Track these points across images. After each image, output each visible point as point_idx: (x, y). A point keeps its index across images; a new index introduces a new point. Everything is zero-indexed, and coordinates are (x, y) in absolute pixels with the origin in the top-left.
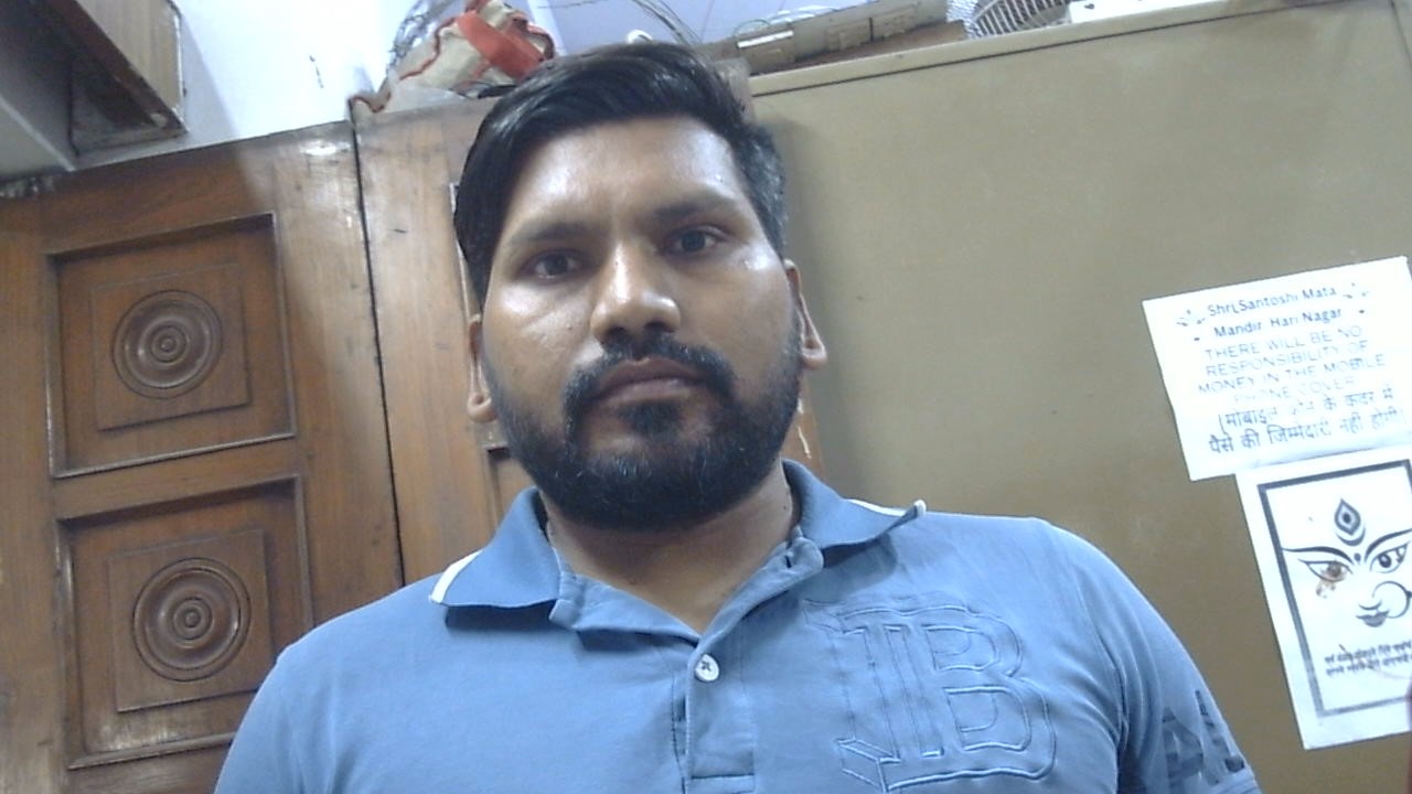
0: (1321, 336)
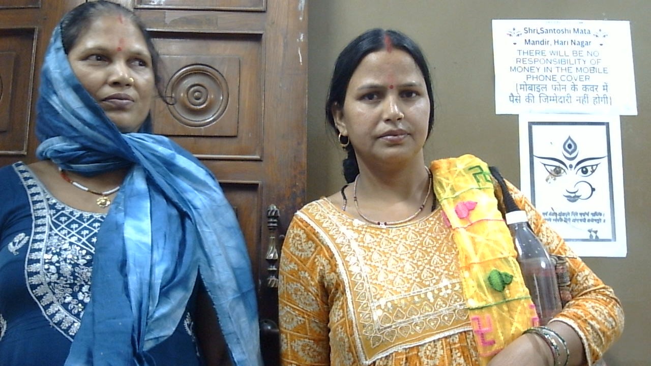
0: (578, 53)
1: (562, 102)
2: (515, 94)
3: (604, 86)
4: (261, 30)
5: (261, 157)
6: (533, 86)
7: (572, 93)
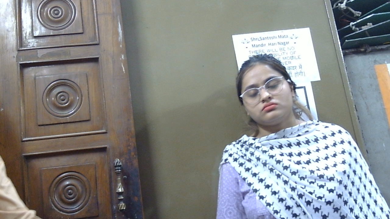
0: (283, 49)
3: (299, 66)
4: (97, 55)
5: (106, 131)
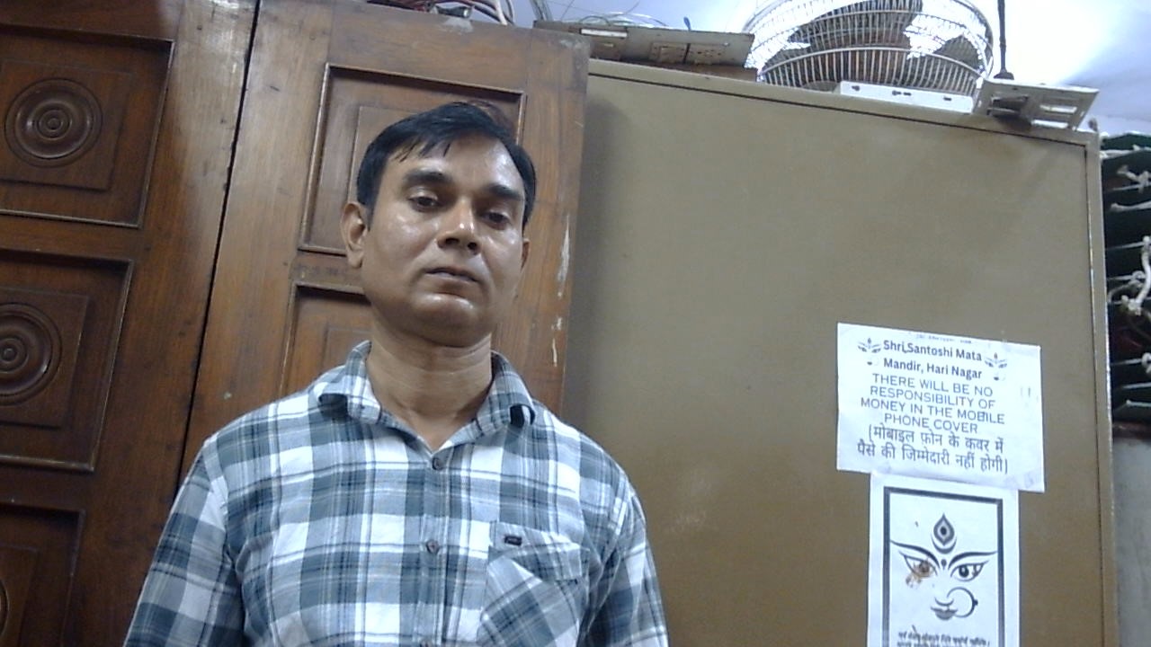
0: (961, 388)
1: (935, 461)
2: (867, 441)
3: (997, 443)
6: (894, 433)
7: (950, 449)
